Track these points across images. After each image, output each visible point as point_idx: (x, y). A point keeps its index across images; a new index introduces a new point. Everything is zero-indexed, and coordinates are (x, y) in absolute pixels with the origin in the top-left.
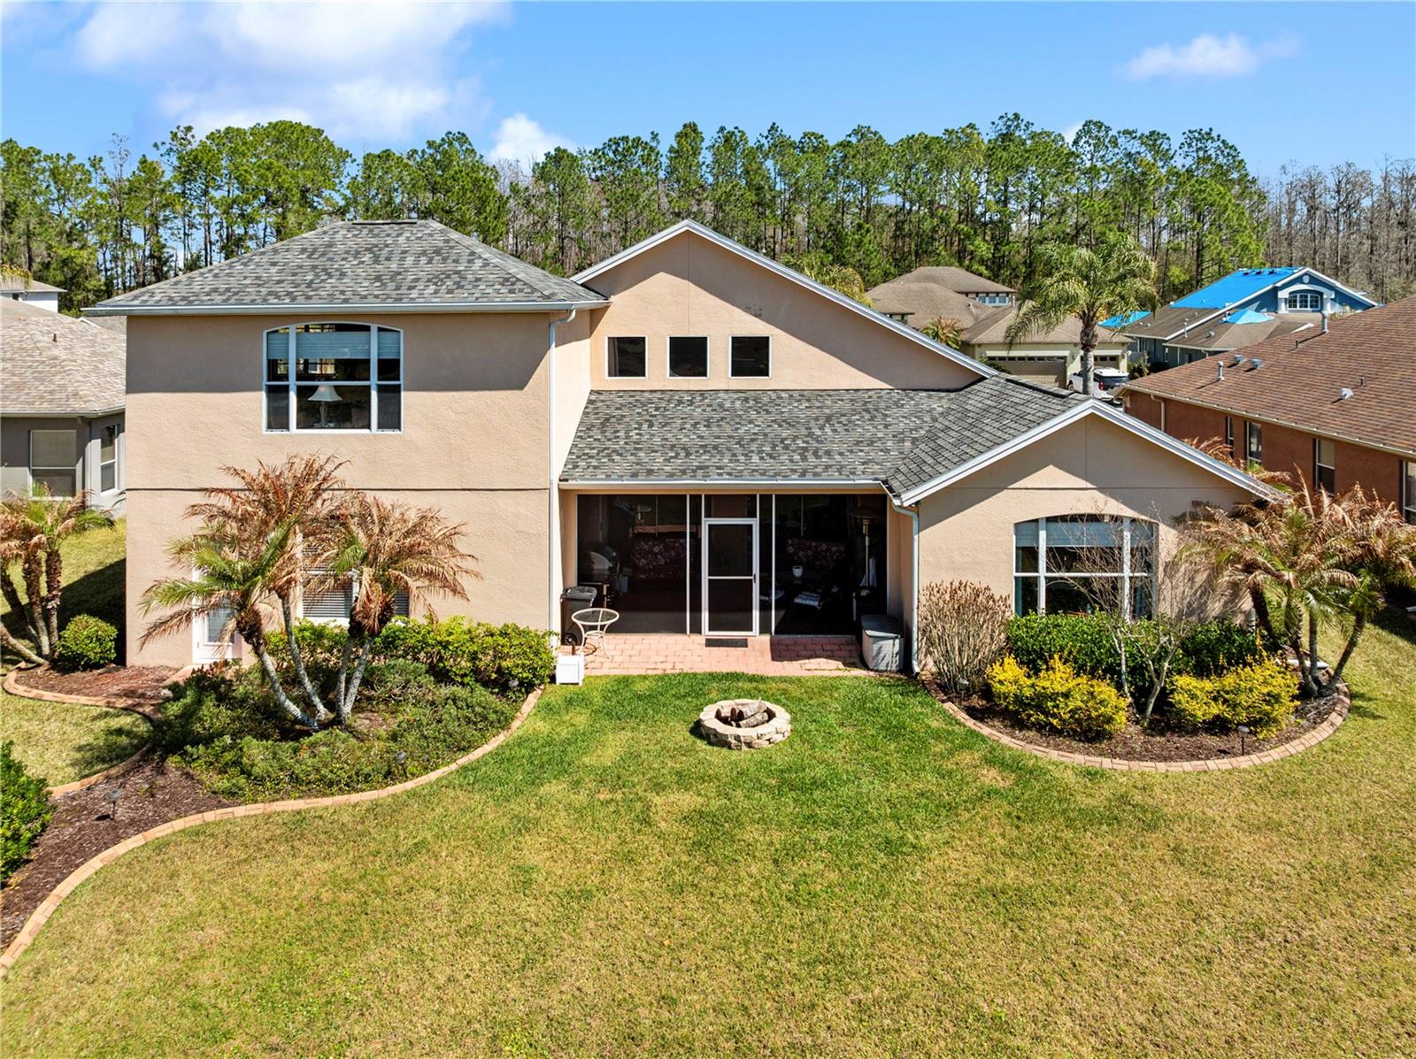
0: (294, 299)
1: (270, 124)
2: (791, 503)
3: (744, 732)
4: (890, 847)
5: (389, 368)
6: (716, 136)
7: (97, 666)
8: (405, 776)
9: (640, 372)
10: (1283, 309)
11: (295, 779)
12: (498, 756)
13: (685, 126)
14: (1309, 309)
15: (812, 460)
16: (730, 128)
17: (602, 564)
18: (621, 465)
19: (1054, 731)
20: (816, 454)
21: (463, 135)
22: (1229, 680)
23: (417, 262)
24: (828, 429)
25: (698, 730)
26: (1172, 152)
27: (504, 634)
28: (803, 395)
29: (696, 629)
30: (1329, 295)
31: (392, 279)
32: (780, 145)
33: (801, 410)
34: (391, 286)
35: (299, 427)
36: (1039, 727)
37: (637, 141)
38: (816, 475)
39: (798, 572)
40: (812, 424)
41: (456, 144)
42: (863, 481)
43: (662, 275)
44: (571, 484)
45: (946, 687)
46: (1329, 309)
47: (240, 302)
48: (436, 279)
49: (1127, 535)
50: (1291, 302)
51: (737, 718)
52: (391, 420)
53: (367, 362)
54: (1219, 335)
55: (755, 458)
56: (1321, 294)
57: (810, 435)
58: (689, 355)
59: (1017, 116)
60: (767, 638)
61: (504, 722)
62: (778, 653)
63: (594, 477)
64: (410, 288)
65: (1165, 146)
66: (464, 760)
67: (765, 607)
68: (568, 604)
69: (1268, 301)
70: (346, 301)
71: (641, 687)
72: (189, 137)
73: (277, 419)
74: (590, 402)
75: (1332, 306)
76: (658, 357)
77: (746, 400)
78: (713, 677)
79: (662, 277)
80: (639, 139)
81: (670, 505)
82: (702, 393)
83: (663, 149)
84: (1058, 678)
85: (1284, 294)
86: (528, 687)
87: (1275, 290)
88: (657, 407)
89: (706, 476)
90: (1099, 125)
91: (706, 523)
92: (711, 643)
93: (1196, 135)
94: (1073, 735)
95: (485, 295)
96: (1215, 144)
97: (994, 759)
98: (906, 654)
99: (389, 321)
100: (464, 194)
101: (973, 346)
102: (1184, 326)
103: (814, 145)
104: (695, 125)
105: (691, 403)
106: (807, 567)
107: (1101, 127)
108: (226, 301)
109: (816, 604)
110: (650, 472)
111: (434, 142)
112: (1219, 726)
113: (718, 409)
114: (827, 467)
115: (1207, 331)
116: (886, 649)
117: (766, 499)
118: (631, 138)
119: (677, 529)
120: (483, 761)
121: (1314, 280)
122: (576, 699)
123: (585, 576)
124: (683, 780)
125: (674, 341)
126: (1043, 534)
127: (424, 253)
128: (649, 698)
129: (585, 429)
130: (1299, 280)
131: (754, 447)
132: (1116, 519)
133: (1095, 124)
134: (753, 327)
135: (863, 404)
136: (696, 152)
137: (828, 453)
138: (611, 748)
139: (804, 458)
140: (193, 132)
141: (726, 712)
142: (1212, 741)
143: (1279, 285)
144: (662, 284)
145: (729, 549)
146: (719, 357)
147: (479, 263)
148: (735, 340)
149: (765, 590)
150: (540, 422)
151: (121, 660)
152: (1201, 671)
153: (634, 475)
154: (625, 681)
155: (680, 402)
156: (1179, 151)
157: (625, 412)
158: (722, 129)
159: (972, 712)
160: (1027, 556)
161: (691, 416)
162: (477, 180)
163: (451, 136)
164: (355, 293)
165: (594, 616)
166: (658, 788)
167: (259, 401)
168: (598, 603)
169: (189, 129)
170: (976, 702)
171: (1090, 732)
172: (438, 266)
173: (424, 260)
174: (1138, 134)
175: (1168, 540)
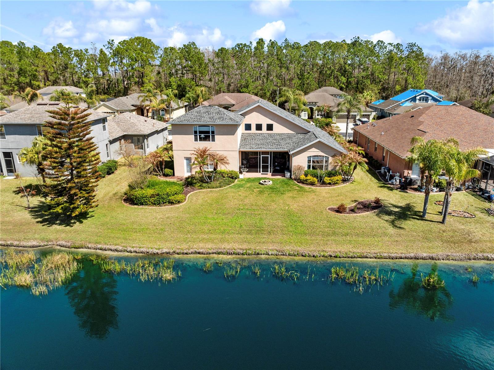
0: (198, 122)
1: (135, 37)
2: (275, 153)
3: (266, 183)
4: (282, 193)
5: (213, 132)
6: (269, 42)
7: (171, 176)
8: (222, 187)
9: (250, 130)
10: (417, 102)
11: (208, 187)
12: (234, 185)
13: (260, 39)
14: (424, 101)
15: (278, 146)
16: (273, 40)
17: (245, 162)
18: (248, 147)
19: (308, 184)
20: (279, 145)
21: (194, 43)
22: (332, 178)
23: (215, 115)
24: (282, 141)
25: (260, 183)
26: (403, 50)
27: (232, 171)
28: (279, 134)
29: (260, 172)
30: (430, 98)
31: (212, 118)
32: (287, 46)
33: (278, 137)
34: (213, 119)
35: (199, 141)
36: (306, 183)
37: (245, 45)
38: (279, 149)
39: (276, 164)
40: (280, 140)
41: (192, 46)
42: (286, 150)
43: (254, 112)
44: (240, 150)
45: (295, 179)
46: (430, 102)
47: (190, 122)
48: (219, 118)
49: (324, 158)
50: (420, 100)
51: (265, 182)
52: (213, 140)
53: (209, 131)
54: (397, 109)
55: (269, 146)
56: (428, 98)
57: (279, 142)
58: (259, 127)
59: (358, 38)
60: (271, 174)
61: (234, 182)
62: (272, 175)
63: (244, 149)
64: (216, 120)
65: (401, 48)
66: (229, 186)
67: (271, 169)
68: (240, 168)
69: (414, 99)
70: (206, 122)
71: (252, 179)
72: (113, 43)
73: (196, 140)
74: (242, 135)
75: (431, 101)
76: (253, 127)
77: (269, 135)
78: (262, 178)
79: (254, 113)
80: (245, 44)
81: (256, 153)
82: (261, 134)
83: (253, 47)
84: (309, 177)
85: (418, 98)
86: (236, 178)
87: (416, 96)
88: (253, 136)
89: (261, 149)
90: (382, 42)
91: (261, 156)
92: (262, 174)
93: (411, 44)
94: (311, 184)
95: (227, 122)
96: (416, 48)
97: (298, 187)
98: (291, 175)
99: (213, 126)
100: (195, 62)
101: (333, 112)
102: (390, 106)
103: (296, 47)
104: (262, 39)
105: (259, 136)
106: (278, 163)
107: (382, 43)
108: (188, 122)
109: (278, 168)
110: (253, 148)
111: (185, 45)
112: (330, 184)
113: (264, 137)
114: (281, 148)
115: (394, 108)
116: (288, 175)
117: (271, 152)
118: (243, 44)
119: (257, 157)
120: (232, 186)
121: (427, 94)
122: (242, 180)
123: (242, 164)
124: (257, 188)
125: (256, 124)
126: (312, 158)
127: (216, 113)
128: (253, 180)
129: (242, 141)
130: (423, 94)
131: (269, 144)
132: (323, 156)
133: (381, 41)
134: (270, 122)
135: (289, 136)
136: (263, 48)
137: (281, 145)
138: (248, 185)
139: (277, 146)
140: (114, 41)
141: (264, 181)
142: (328, 185)
143: (417, 95)
144: (254, 114)
145: (265, 160)
146: (264, 127)
147: (225, 115)
148: (267, 124)
149: (271, 166)
150: (236, 140)
151: (174, 175)
152: (329, 177)
153: (250, 149)
154: (250, 178)
155: (257, 135)
156: (405, 49)
157: (248, 137)
158: (271, 40)
159: (298, 182)
160: (309, 161)
161: (259, 138)
162: (199, 58)
163: (190, 43)
164: (207, 121)
165: (244, 170)
166: (255, 189)
167: (193, 137)
168: (245, 168)
169: (113, 40)
170: (299, 181)
171: (312, 184)
172: (219, 116)
173: (216, 114)
174: (393, 45)
175: (331, 159)
